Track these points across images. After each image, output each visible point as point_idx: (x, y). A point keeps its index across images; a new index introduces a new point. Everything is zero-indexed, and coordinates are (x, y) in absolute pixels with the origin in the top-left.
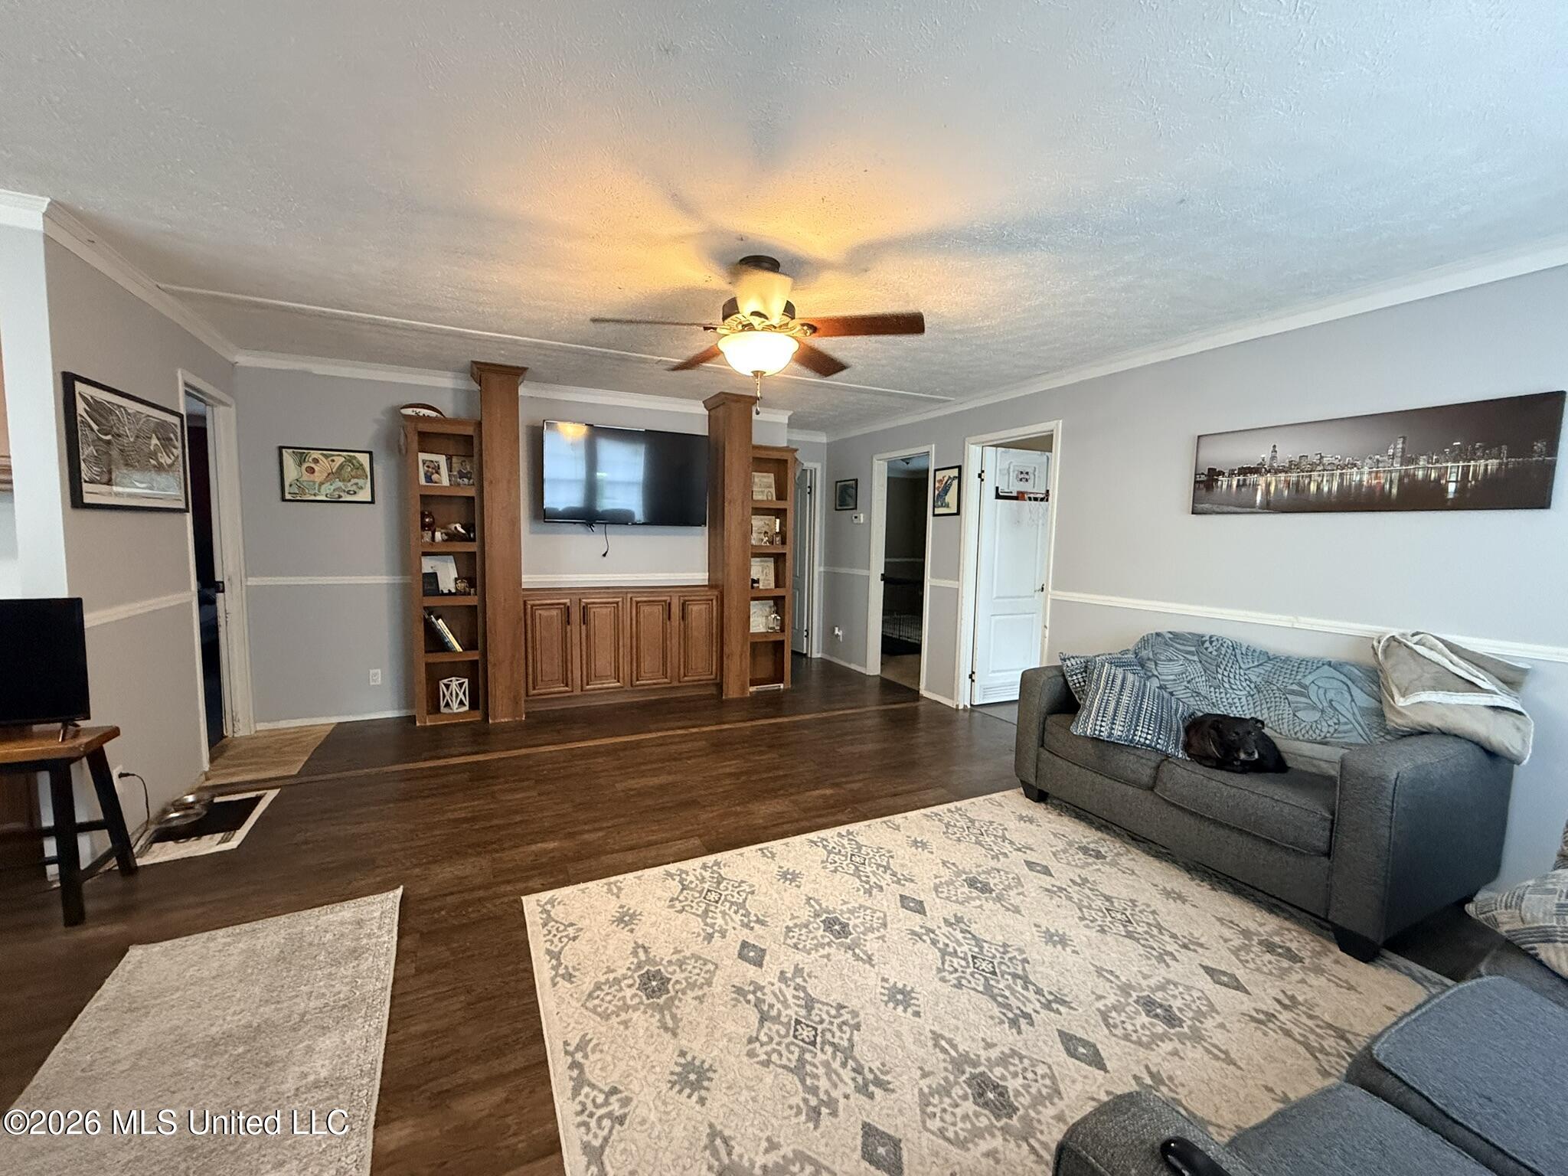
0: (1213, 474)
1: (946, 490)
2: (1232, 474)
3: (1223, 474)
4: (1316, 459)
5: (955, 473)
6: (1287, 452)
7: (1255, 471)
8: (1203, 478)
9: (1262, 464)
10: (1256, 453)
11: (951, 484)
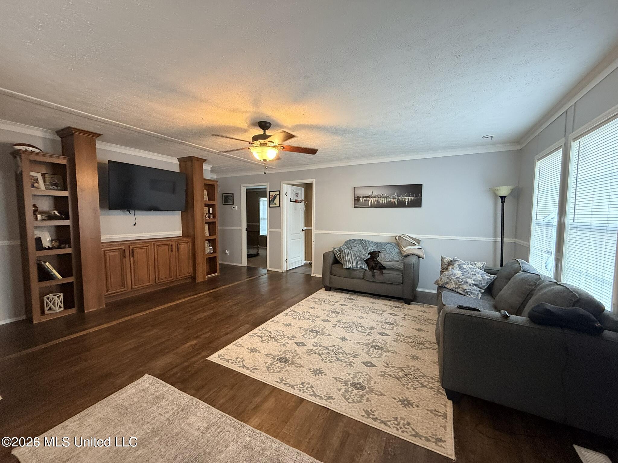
0: (359, 198)
1: (274, 198)
2: (363, 197)
3: (361, 197)
4: (381, 195)
5: (278, 193)
6: (375, 193)
7: (368, 197)
8: (356, 198)
9: (370, 195)
10: (368, 192)
11: (276, 197)
